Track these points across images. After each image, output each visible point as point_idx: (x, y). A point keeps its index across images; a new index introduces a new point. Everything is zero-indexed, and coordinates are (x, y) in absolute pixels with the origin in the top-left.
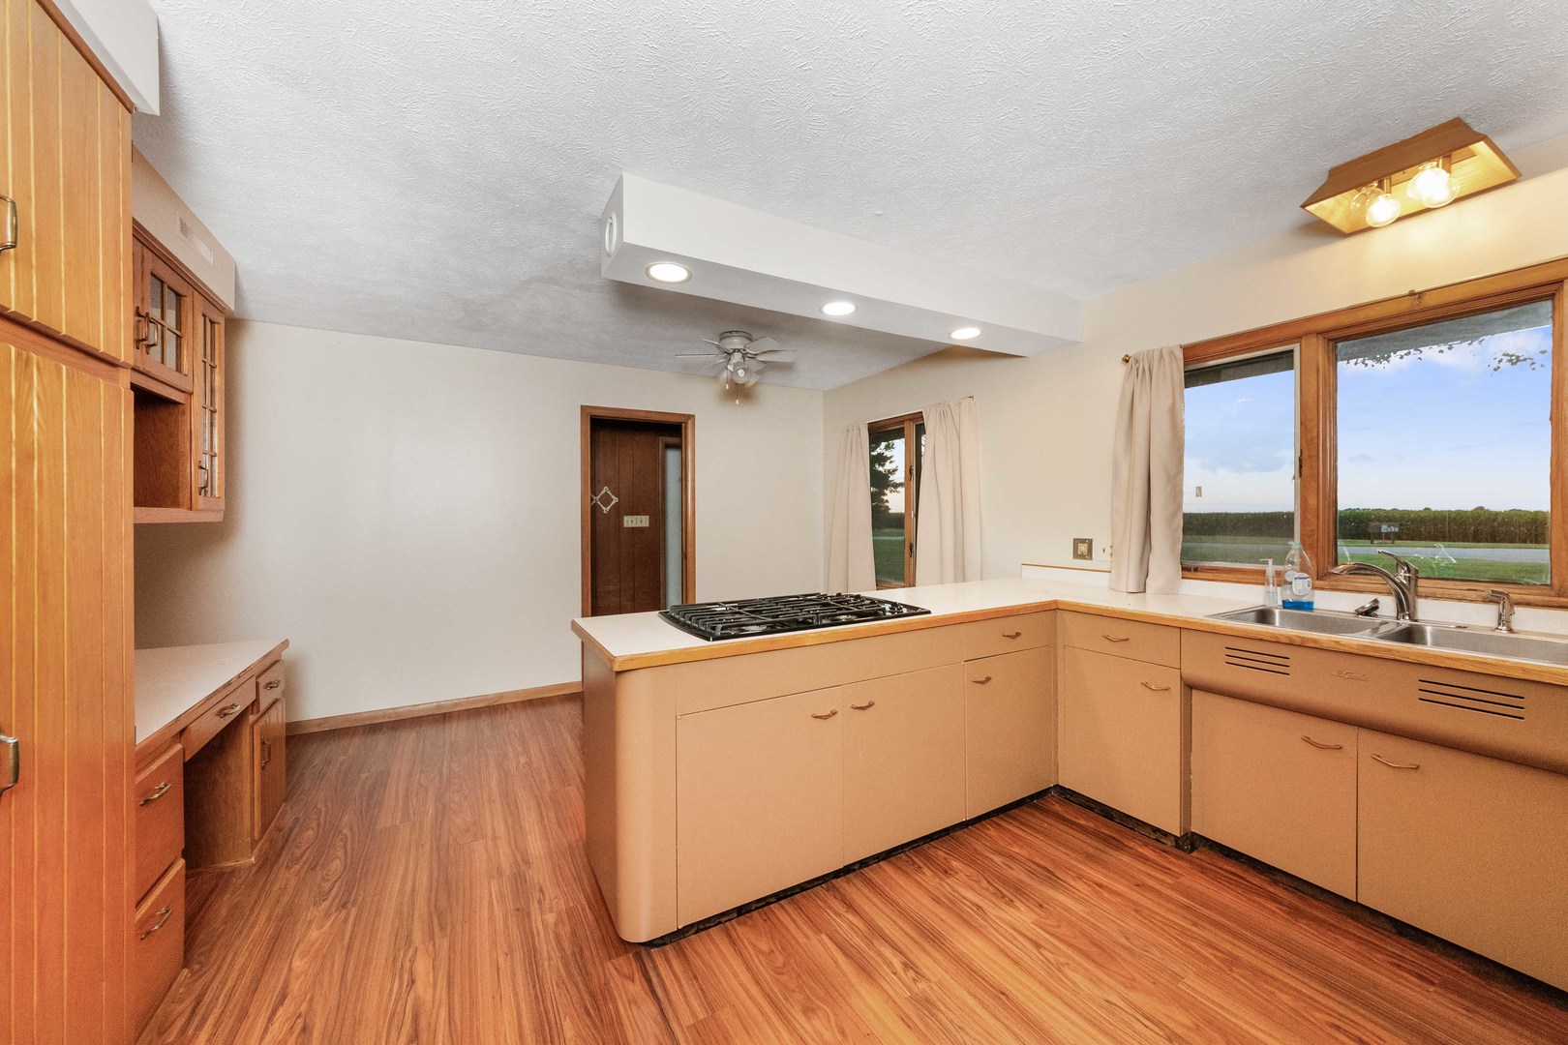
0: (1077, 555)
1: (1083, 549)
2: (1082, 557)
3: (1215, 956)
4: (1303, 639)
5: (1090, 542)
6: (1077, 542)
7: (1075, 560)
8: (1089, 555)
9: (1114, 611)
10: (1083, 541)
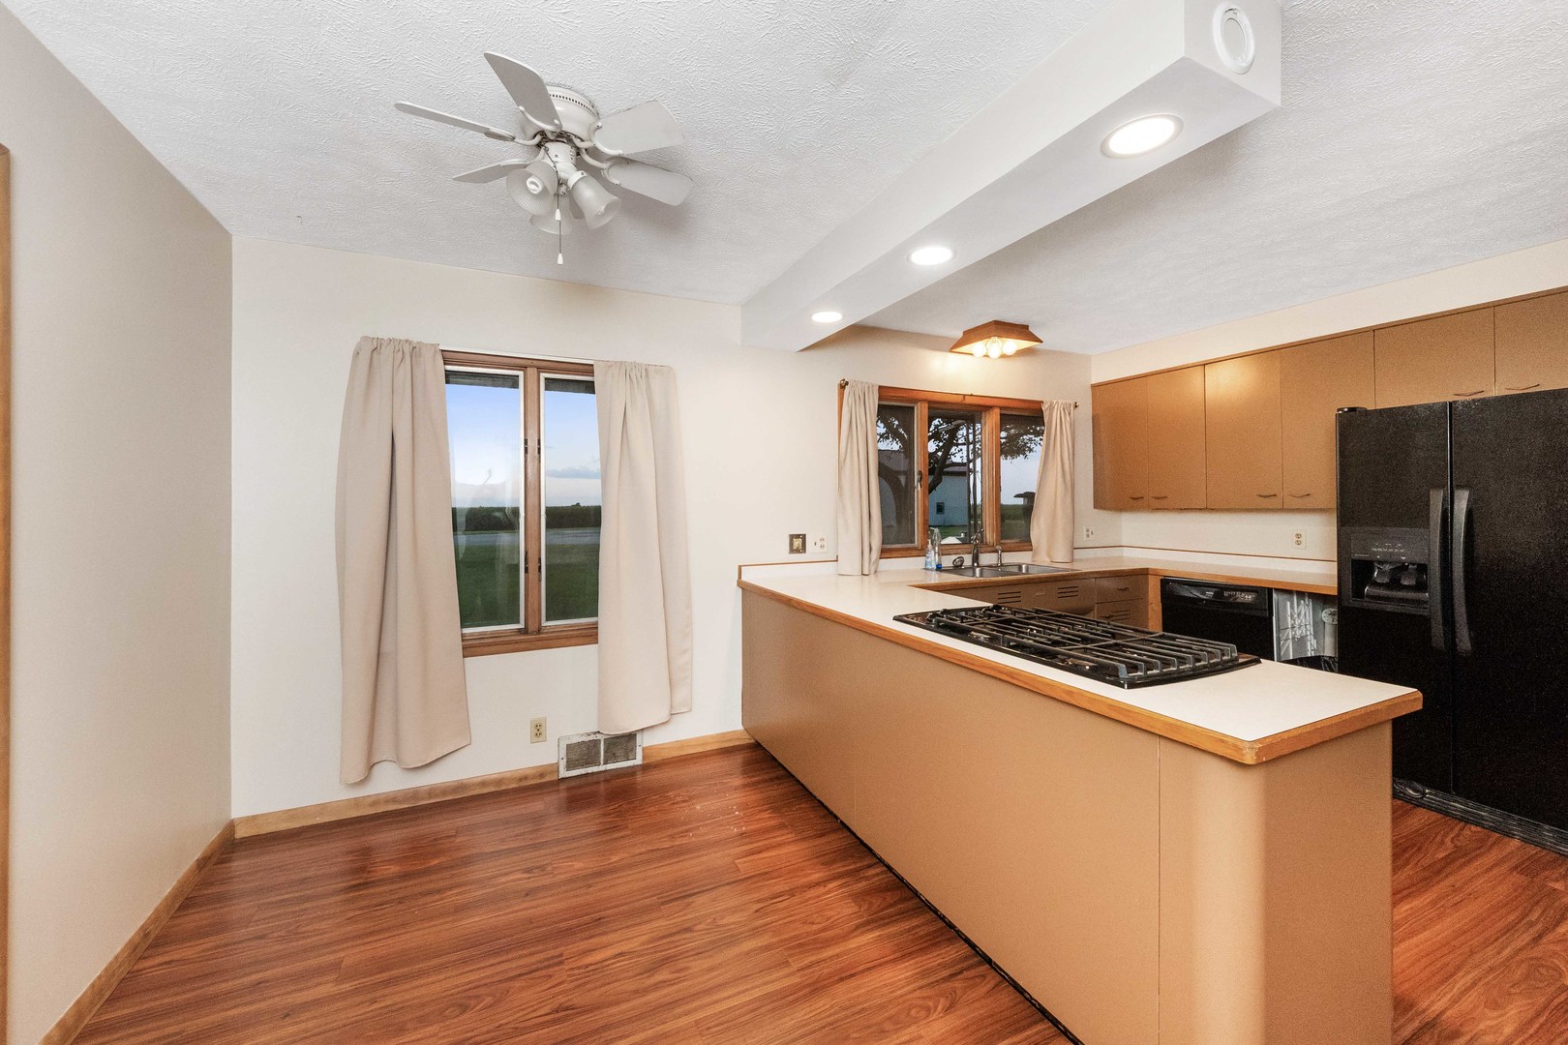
0: (792, 550)
1: (798, 543)
2: (798, 551)
4: (1029, 579)
5: (804, 537)
6: (792, 537)
7: (792, 555)
8: (803, 549)
10: (798, 536)
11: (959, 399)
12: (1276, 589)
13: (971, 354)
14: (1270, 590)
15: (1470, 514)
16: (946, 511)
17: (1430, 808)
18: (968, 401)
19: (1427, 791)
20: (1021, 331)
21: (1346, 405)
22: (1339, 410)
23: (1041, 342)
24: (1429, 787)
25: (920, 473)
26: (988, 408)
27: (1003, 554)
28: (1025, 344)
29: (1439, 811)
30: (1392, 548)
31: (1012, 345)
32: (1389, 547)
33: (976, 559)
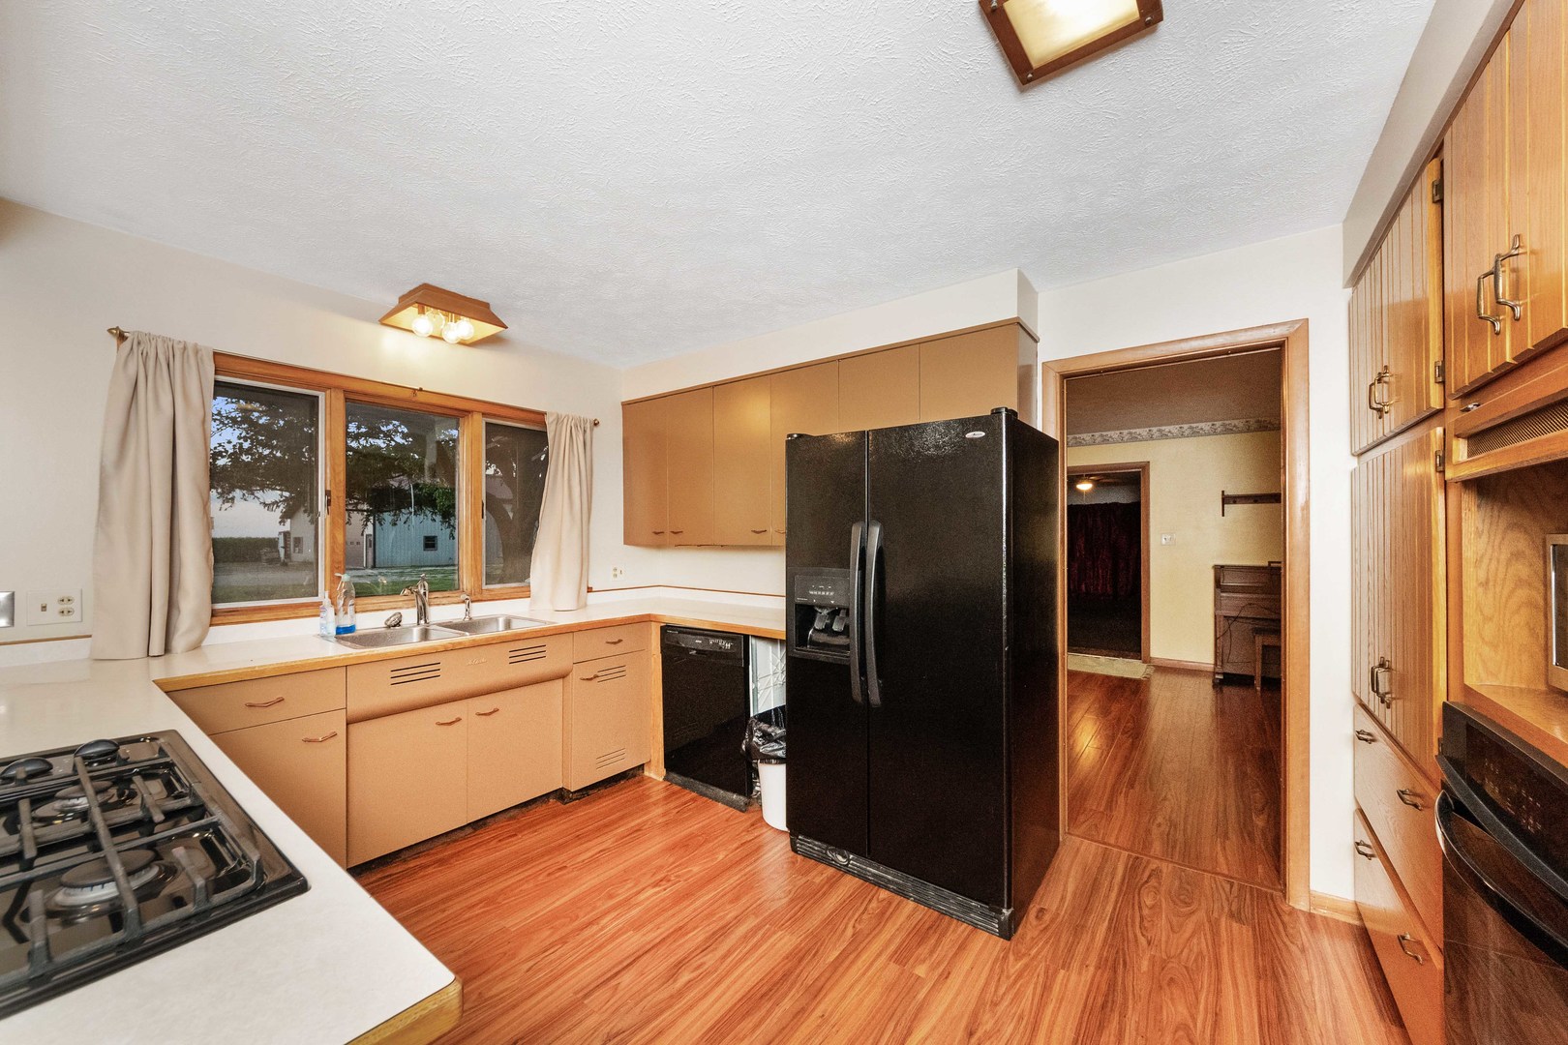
3: (481, 908)
4: (453, 644)
9: (241, 674)
11: (408, 394)
12: (753, 636)
13: (412, 331)
14: (746, 637)
15: (880, 552)
16: (439, 548)
17: (853, 874)
18: (421, 397)
19: (851, 856)
20: (480, 310)
21: (796, 431)
22: (789, 436)
23: (506, 328)
24: (852, 853)
25: (328, 493)
26: (466, 413)
27: (473, 605)
28: (490, 329)
29: (859, 876)
30: (824, 593)
31: (468, 327)
32: (821, 590)
33: (422, 614)
